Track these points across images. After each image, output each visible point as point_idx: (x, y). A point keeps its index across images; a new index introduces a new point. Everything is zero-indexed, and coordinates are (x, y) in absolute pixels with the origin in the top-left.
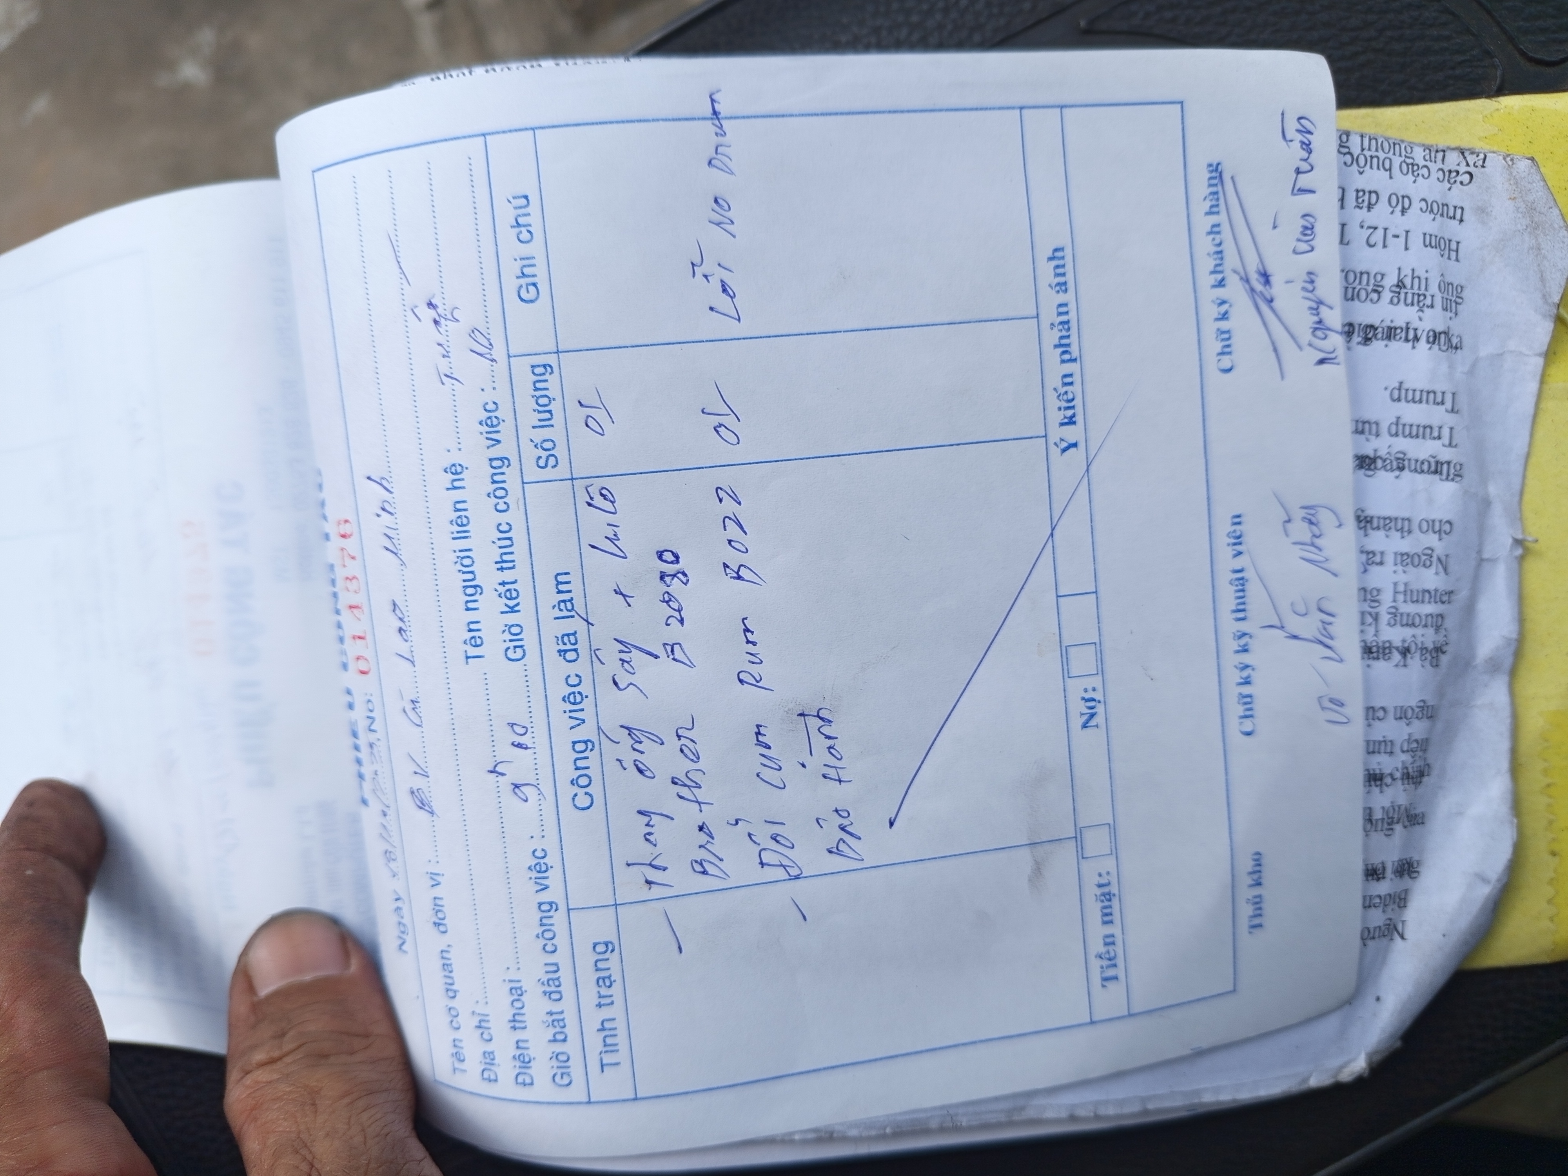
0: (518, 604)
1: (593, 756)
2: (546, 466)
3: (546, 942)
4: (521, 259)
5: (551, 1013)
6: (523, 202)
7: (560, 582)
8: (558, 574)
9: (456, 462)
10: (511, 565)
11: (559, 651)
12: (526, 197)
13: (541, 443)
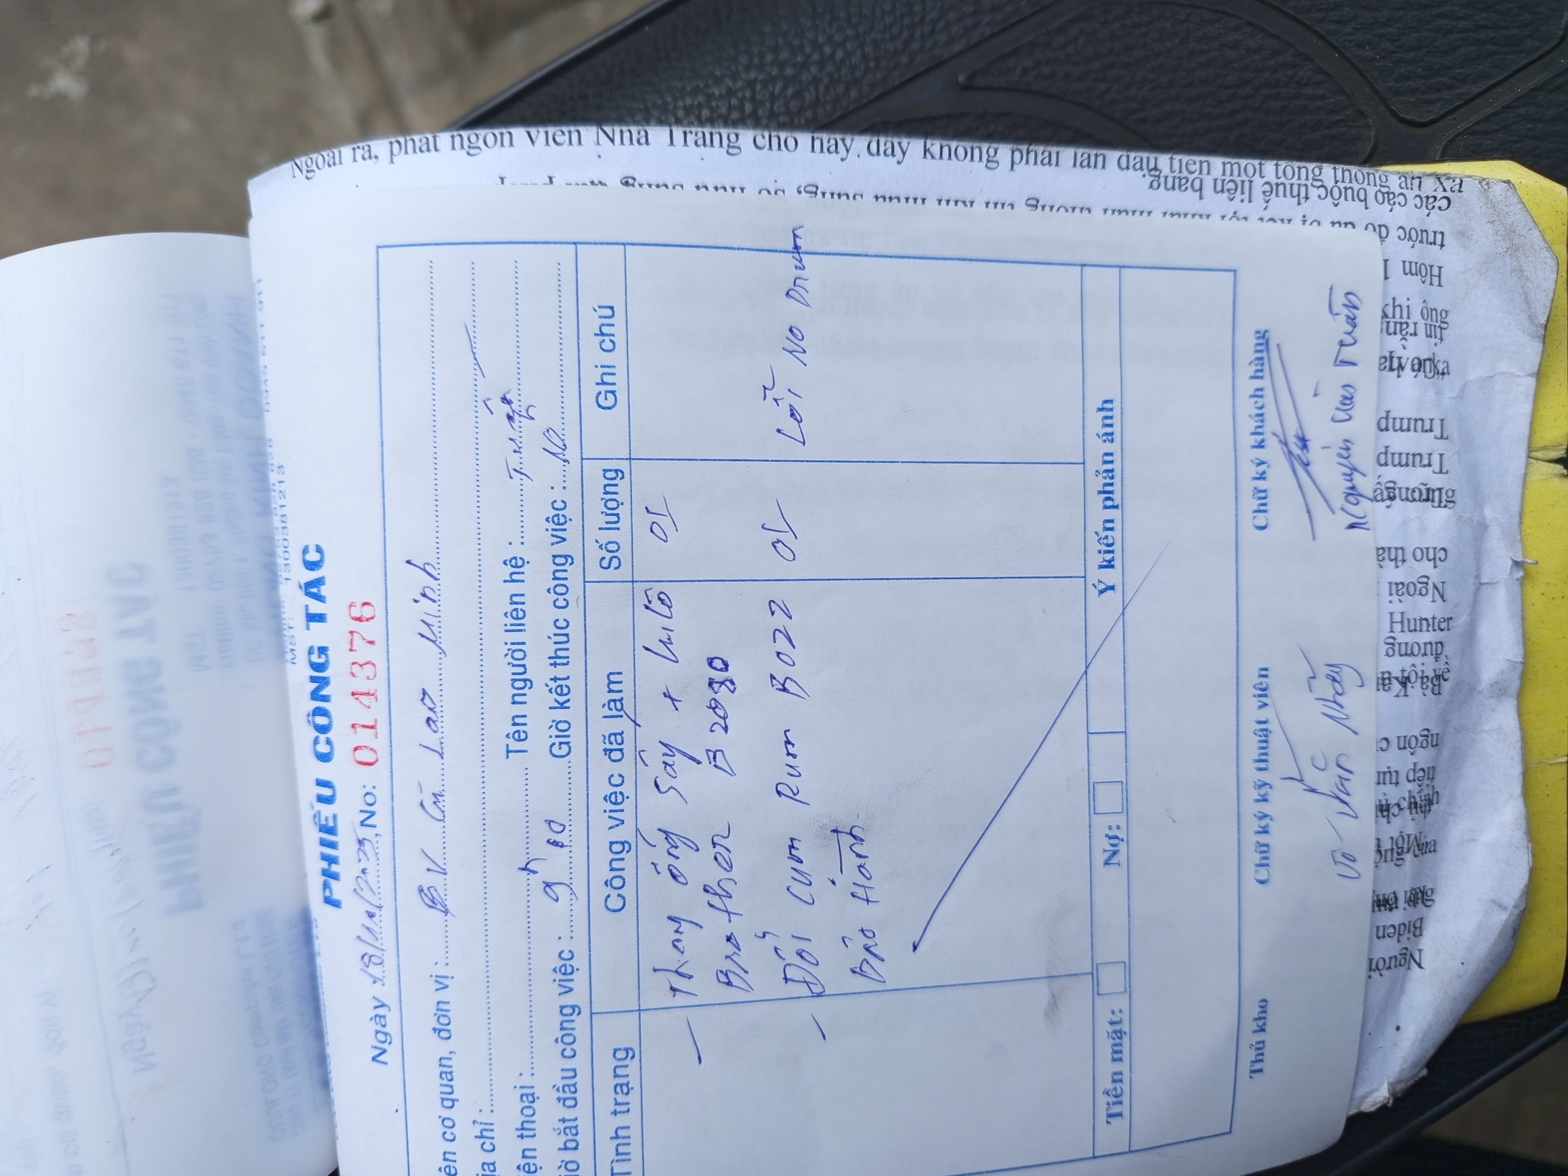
0: (568, 701)
1: (630, 857)
2: (609, 567)
3: (564, 1046)
4: (601, 367)
5: (563, 1120)
6: (609, 312)
7: (612, 681)
8: (611, 674)
9: (518, 556)
10: (565, 661)
11: (605, 750)
12: (612, 308)
13: (607, 544)
